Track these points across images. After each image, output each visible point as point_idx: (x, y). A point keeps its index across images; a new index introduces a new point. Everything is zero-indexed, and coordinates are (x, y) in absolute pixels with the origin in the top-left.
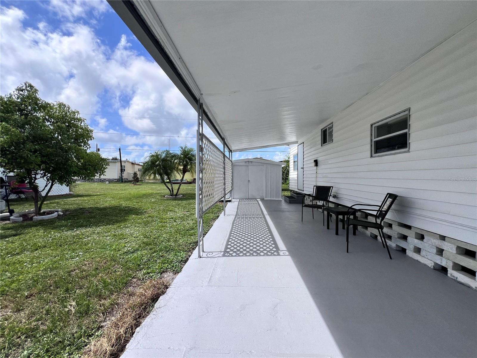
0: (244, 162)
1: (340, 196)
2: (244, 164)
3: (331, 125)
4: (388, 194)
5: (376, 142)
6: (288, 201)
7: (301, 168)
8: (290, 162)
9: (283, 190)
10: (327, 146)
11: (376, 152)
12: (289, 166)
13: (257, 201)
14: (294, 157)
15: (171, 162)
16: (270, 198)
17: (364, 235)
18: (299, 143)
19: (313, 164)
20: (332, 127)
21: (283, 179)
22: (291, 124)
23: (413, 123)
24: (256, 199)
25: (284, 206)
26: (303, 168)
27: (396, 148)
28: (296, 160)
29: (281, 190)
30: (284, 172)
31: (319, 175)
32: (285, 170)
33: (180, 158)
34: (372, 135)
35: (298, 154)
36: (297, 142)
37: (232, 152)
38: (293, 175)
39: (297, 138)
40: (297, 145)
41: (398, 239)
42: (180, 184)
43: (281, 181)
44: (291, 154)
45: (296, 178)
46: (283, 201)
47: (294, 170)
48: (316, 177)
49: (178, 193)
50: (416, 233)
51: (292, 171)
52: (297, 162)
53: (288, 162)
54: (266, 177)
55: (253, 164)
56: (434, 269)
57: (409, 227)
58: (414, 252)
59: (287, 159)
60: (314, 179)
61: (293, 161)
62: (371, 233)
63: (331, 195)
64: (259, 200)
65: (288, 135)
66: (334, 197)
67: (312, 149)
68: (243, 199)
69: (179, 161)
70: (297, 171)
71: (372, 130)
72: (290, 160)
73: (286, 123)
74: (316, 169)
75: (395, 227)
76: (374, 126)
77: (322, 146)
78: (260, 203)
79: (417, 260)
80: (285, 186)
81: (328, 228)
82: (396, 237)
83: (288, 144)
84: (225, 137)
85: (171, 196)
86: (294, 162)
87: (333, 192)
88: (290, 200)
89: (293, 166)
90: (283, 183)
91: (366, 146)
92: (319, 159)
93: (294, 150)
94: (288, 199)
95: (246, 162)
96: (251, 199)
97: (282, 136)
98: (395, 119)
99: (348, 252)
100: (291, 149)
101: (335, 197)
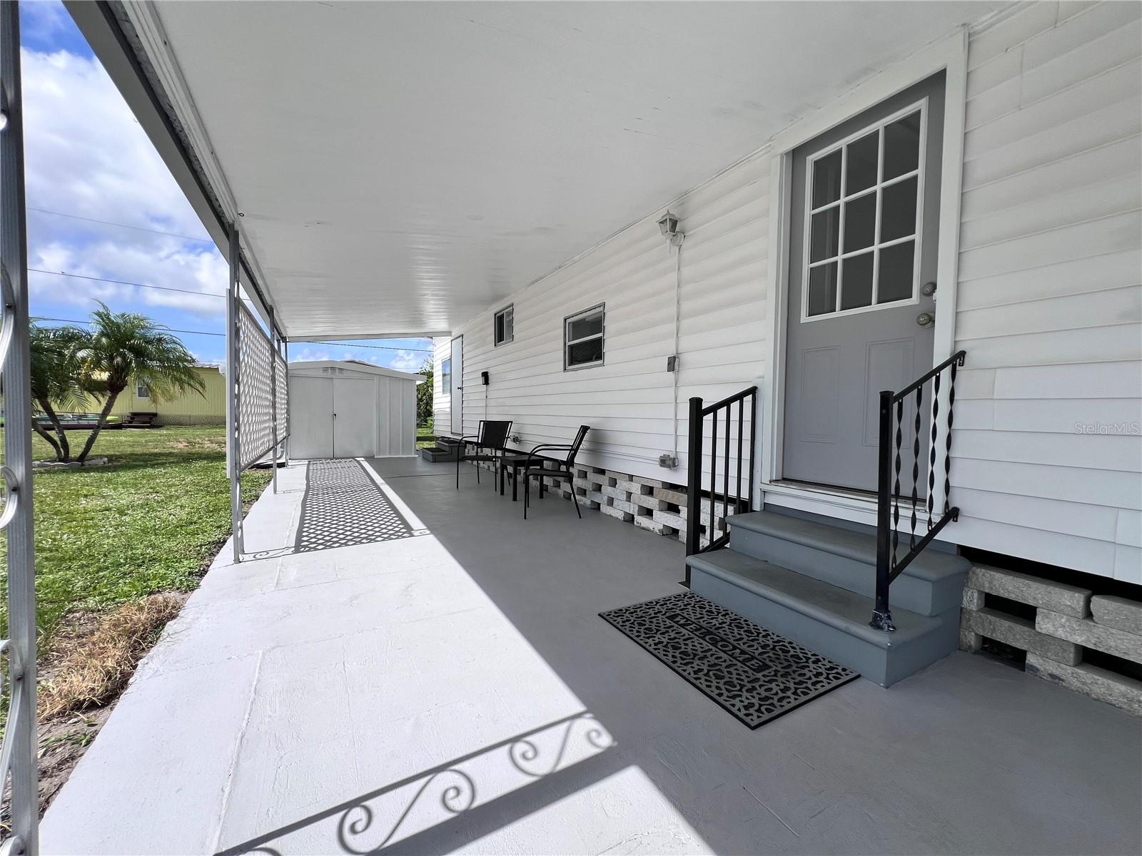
0: (321, 370)
1: (524, 438)
2: (321, 374)
3: (511, 308)
4: (582, 426)
5: (571, 347)
6: (431, 458)
7: (459, 388)
8: (434, 376)
9: (419, 439)
10: (505, 347)
11: (571, 363)
12: (432, 386)
13: (358, 462)
14: (444, 364)
15: (61, 355)
16: (390, 454)
17: (556, 496)
18: (453, 334)
19: (481, 380)
20: (511, 313)
21: (419, 415)
22: (437, 295)
23: (609, 325)
24: (353, 458)
25: (422, 467)
26: (461, 388)
27: (594, 358)
28: (448, 372)
29: (414, 439)
30: (421, 399)
31: (491, 403)
32: (425, 394)
33: (97, 347)
34: (565, 335)
35: (451, 359)
36: (449, 333)
37: (286, 342)
38: (441, 402)
39: (450, 324)
40: (450, 340)
41: (593, 492)
42: (96, 428)
43: (414, 419)
44: (437, 357)
45: (449, 410)
46: (420, 461)
47: (444, 392)
48: (486, 406)
49: (91, 453)
50: (610, 478)
51: (441, 395)
52: (449, 376)
53: (430, 375)
54: (379, 407)
55: (346, 374)
56: (624, 521)
57: (602, 472)
58: (608, 505)
59: (428, 369)
60: (482, 411)
61: (441, 374)
62: (565, 491)
63: (508, 437)
64: (363, 459)
65: (429, 315)
66: (514, 441)
67: (478, 351)
68: (320, 459)
69: (96, 355)
70: (448, 394)
71: (565, 327)
72: (434, 371)
73: (425, 292)
74: (485, 390)
75: (590, 475)
76: (568, 321)
77: (495, 345)
78: (366, 464)
79: (610, 515)
80: (424, 432)
81: (502, 493)
82: (591, 489)
83: (431, 335)
84: (275, 306)
85: (61, 460)
86: (444, 375)
87: (512, 431)
88: (435, 455)
89: (441, 384)
90: (419, 426)
91: (558, 354)
92: (491, 372)
93: (442, 349)
94: (431, 453)
95: (325, 369)
96: (342, 458)
97: (416, 317)
98: (592, 315)
99: (525, 518)
100: (437, 347)
101: (516, 440)
